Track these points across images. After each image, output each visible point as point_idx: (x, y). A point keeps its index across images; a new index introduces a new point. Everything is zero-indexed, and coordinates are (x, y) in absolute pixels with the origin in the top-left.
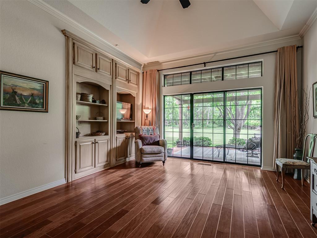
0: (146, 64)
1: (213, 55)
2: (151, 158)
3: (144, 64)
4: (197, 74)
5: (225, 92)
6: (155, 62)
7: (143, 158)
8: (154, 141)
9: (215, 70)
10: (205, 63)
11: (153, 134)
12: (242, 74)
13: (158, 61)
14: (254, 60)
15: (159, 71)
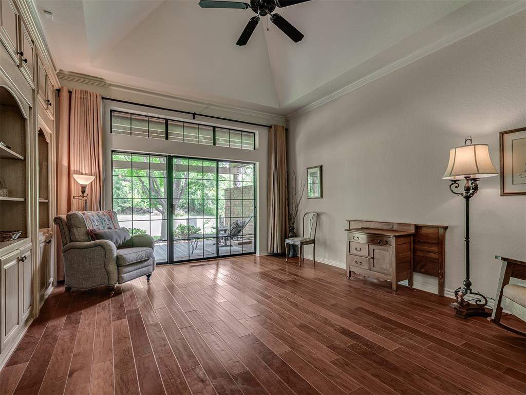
0: (66, 73)
1: (205, 106)
2: (135, 272)
3: (60, 70)
4: (177, 125)
5: (218, 161)
6: (93, 77)
7: (122, 275)
8: (125, 239)
9: (204, 127)
10: (194, 114)
11: (112, 227)
12: (235, 142)
13: (101, 78)
14: (250, 129)
15: (104, 100)
